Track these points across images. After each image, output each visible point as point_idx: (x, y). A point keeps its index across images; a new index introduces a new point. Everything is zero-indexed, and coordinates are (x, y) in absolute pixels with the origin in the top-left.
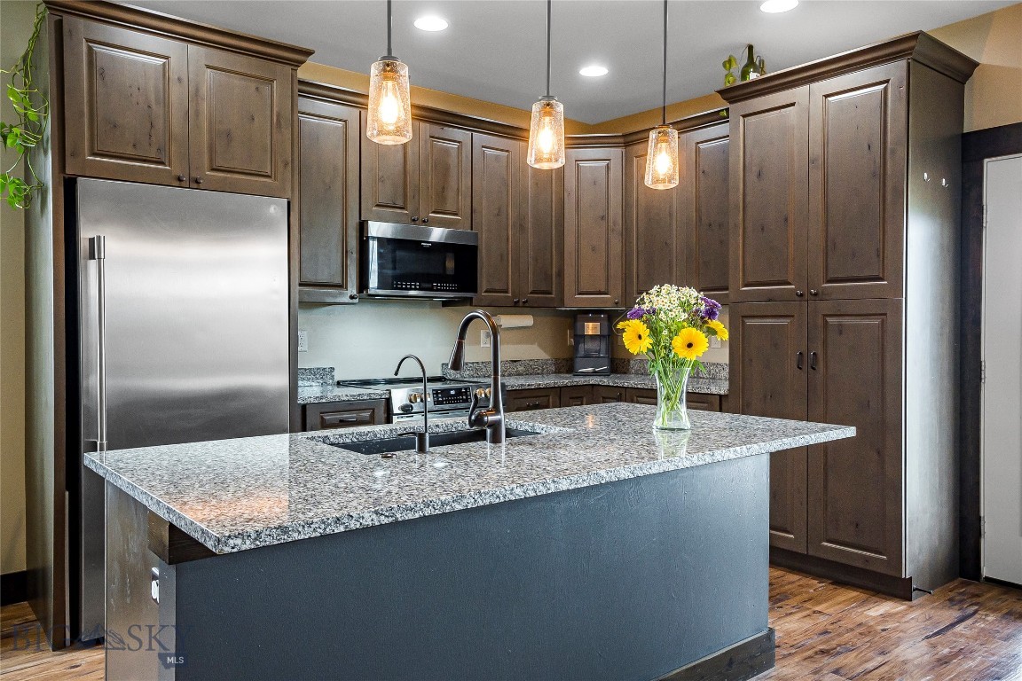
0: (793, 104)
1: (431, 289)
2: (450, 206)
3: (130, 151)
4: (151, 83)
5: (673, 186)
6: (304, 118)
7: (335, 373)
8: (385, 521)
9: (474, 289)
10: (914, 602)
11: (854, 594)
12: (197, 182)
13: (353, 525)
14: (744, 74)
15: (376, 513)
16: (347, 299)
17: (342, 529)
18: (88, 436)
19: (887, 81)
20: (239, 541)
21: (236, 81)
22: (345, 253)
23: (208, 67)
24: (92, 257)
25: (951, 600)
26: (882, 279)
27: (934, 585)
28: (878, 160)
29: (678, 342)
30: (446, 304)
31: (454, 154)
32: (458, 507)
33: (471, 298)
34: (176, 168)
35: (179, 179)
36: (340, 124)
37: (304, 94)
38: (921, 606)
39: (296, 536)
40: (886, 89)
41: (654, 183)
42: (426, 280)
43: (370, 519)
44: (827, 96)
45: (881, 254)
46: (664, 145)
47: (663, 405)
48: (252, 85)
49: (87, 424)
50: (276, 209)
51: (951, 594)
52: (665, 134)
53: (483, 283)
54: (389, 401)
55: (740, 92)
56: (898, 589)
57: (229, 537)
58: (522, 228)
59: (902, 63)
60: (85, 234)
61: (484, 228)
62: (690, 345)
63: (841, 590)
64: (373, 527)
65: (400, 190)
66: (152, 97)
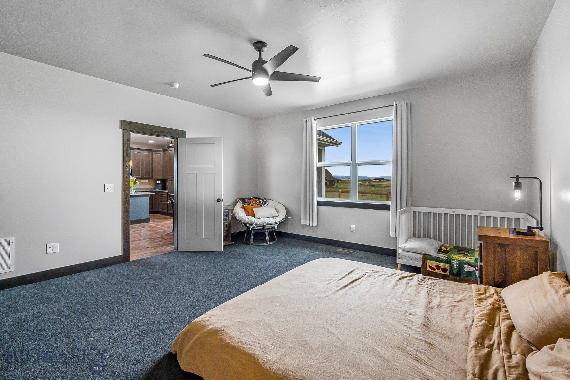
58: (143, 165)
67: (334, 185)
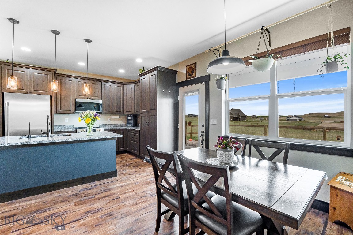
0: (146, 78)
2: (96, 96)
12: (30, 93)
16: (72, 113)
23: (34, 73)
24: (6, 106)
26: (155, 109)
28: (155, 88)
31: (97, 86)
34: (26, 90)
36: (71, 81)
40: (155, 75)
44: (150, 76)
48: (43, 76)
50: (48, 97)
60: (5, 102)
66: (21, 78)
67: (245, 120)
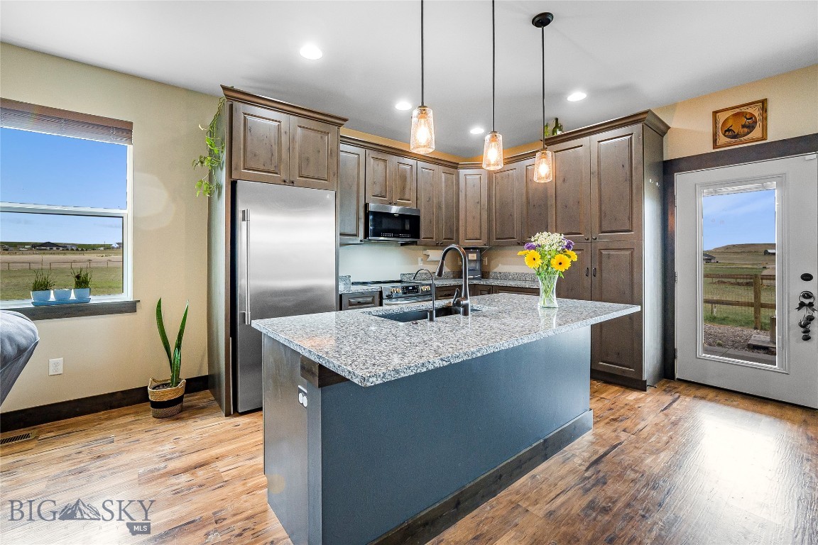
0: (581, 146)
1: (398, 237)
2: (407, 196)
3: (262, 167)
4: (273, 134)
5: (549, 181)
6: (342, 154)
7: (351, 279)
8: (445, 364)
9: (418, 236)
10: (648, 392)
11: (617, 388)
12: (293, 183)
13: (431, 367)
14: (554, 131)
15: (442, 360)
16: (359, 242)
17: (425, 370)
18: (241, 310)
19: (632, 134)
20: (374, 379)
21: (312, 134)
22: (358, 219)
23: (300, 127)
24: (244, 220)
25: (665, 390)
26: (631, 231)
27: (655, 383)
28: (628, 173)
29: (554, 262)
30: (402, 245)
31: (409, 171)
32: (479, 355)
33: (416, 242)
34: (283, 176)
35: (285, 182)
36: (356, 156)
37: (343, 142)
38: (651, 394)
39: (403, 375)
40: (631, 138)
41: (538, 179)
42: (396, 233)
43: (438, 364)
44: (599, 142)
45: (630, 218)
46: (544, 160)
47: (544, 294)
48: (319, 135)
49: (241, 304)
50: (329, 196)
51: (664, 388)
52: (546, 154)
53: (422, 234)
54: (381, 293)
55: (556, 140)
56: (640, 386)
57: (370, 376)
58: (439, 207)
59: (640, 125)
60: (240, 208)
61: (423, 207)
62: (560, 264)
63: (610, 386)
64: (440, 367)
65: (384, 188)
66: (273, 141)
